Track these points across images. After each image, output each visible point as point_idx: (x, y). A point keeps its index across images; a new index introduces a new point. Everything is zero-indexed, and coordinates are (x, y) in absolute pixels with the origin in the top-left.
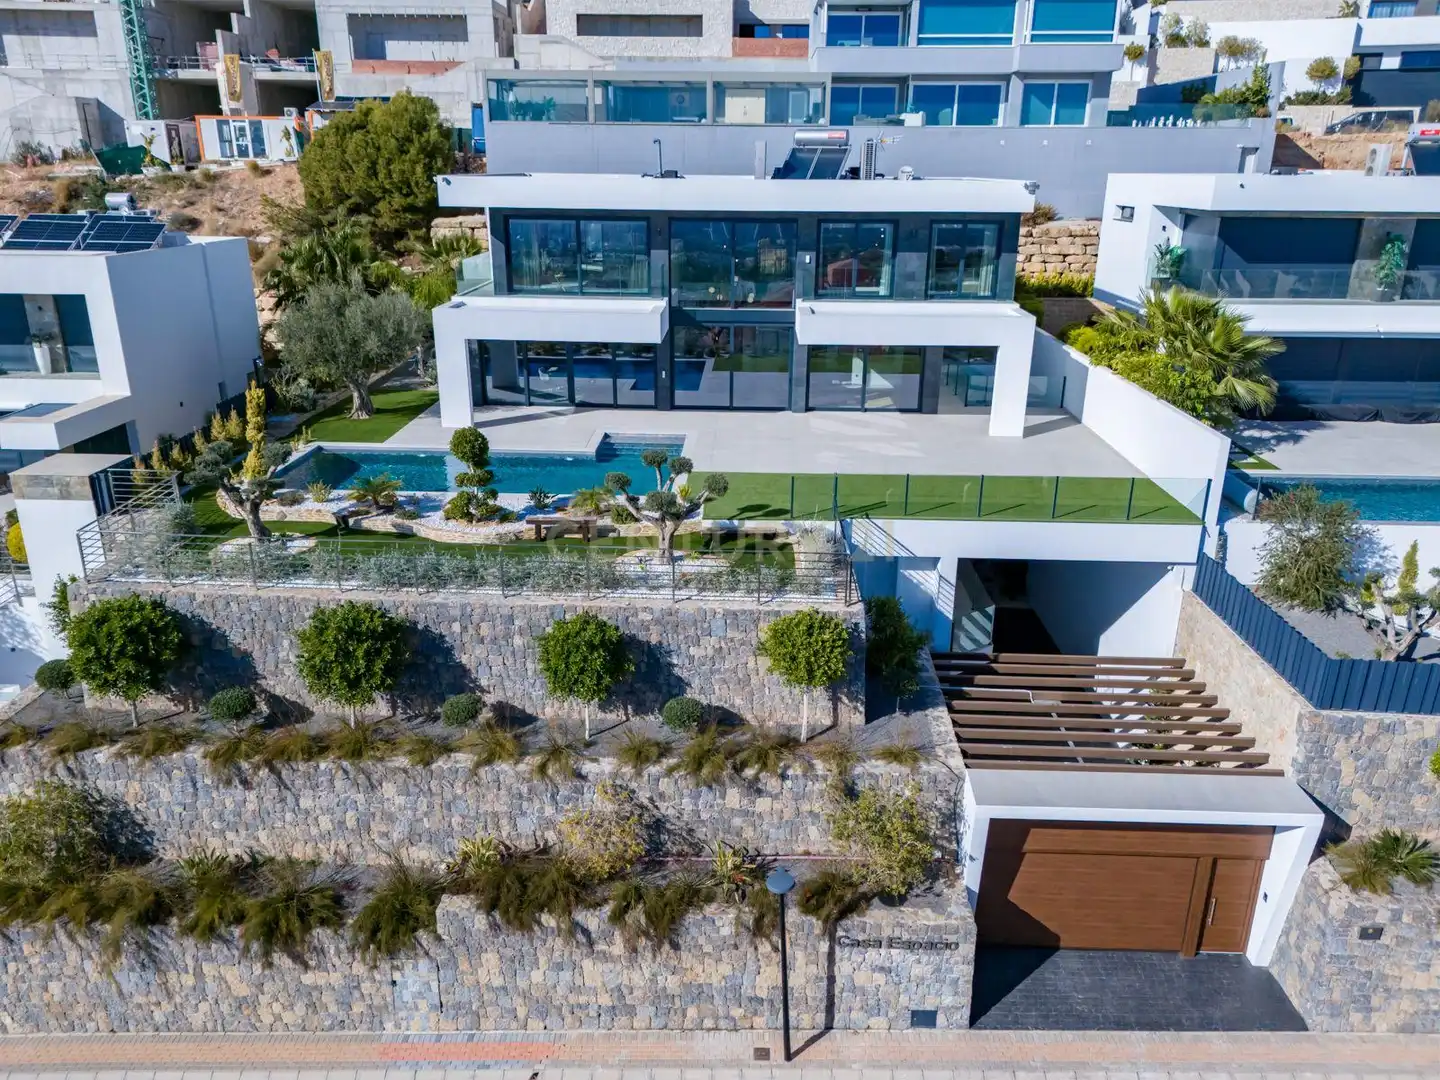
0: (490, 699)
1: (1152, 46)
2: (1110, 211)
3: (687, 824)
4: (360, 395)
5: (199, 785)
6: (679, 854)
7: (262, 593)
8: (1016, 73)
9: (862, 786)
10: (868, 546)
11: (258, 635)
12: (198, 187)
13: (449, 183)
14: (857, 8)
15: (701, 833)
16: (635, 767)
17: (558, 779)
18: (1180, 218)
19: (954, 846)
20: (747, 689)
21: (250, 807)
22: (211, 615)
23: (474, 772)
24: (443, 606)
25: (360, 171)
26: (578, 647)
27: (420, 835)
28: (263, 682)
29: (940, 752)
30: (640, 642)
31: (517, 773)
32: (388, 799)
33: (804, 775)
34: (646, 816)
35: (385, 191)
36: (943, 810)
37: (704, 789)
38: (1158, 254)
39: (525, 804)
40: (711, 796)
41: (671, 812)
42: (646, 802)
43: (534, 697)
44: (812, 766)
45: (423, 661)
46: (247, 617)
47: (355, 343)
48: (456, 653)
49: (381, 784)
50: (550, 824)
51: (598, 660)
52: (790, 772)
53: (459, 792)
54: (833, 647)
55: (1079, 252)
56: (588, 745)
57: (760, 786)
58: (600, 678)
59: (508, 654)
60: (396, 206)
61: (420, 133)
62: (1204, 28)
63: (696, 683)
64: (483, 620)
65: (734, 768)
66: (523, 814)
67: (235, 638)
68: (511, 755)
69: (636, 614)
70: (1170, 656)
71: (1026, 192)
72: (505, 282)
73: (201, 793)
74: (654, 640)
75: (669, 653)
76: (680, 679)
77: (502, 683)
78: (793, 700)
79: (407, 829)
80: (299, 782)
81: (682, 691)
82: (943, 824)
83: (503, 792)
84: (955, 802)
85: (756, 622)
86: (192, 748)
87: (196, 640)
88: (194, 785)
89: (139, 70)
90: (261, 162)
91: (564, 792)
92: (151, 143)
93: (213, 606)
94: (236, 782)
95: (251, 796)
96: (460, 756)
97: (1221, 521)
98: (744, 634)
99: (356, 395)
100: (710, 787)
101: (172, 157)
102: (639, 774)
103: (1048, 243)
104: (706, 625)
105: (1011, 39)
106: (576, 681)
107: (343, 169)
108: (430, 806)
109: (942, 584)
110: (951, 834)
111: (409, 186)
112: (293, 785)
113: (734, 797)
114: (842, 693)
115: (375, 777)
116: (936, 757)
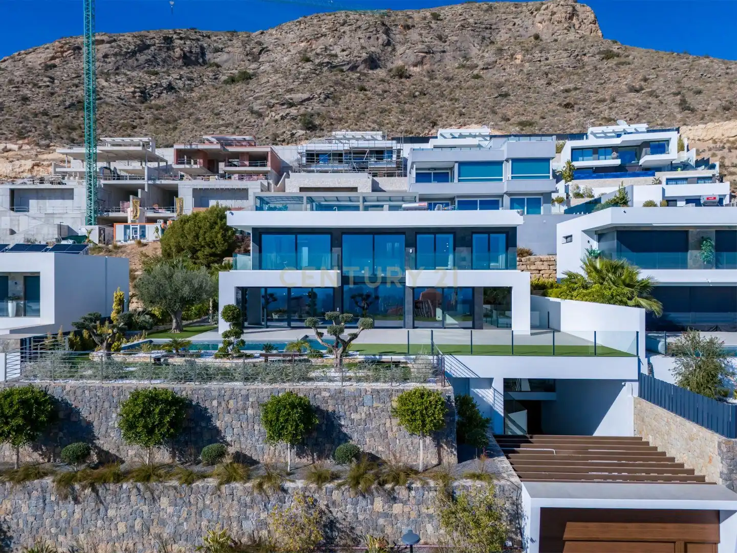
0: (231, 450)
1: (567, 198)
2: (560, 240)
3: (350, 524)
4: (177, 322)
5: (47, 501)
6: (344, 545)
7: (105, 386)
8: (506, 193)
9: (458, 493)
10: (453, 372)
11: (98, 411)
12: (110, 251)
13: (232, 214)
14: (429, 169)
15: (359, 530)
16: (317, 484)
17: (270, 492)
18: (596, 237)
19: (519, 538)
20: (386, 441)
21: (77, 516)
22: (73, 399)
23: (218, 488)
24: (207, 389)
25: (190, 238)
26: (285, 408)
27: (180, 535)
28: (97, 442)
29: (505, 475)
30: (322, 411)
31: (245, 488)
32: (163, 509)
33: (423, 487)
34: (324, 519)
35: (202, 247)
36: (511, 512)
37: (360, 498)
38: (588, 254)
39: (249, 511)
40: (364, 503)
41: (339, 515)
42: (324, 508)
43: (258, 449)
44: (427, 483)
45: (194, 425)
46: (93, 400)
47: (177, 291)
48: (213, 419)
49: (159, 498)
50: (264, 524)
51: (296, 415)
52: (414, 486)
53: (208, 502)
54: (436, 405)
55: (547, 268)
56: (289, 474)
57: (395, 495)
58: (297, 425)
59: (244, 420)
60: (206, 253)
61: (221, 220)
62: (591, 190)
63: (355, 436)
64: (231, 398)
65: (379, 484)
66: (247, 518)
67: (84, 413)
68: (242, 478)
69: (320, 393)
70: (633, 436)
71: (519, 215)
72: (258, 264)
73: (47, 508)
74: (330, 409)
75: (339, 418)
76: (345, 435)
77: (239, 439)
78: (414, 448)
79: (173, 530)
80: (109, 498)
81: (346, 441)
82: (511, 521)
83: (235, 502)
84: (517, 504)
85: (390, 396)
86: (47, 478)
87: (61, 415)
88: (44, 501)
89: (91, 213)
90: (143, 241)
91: (273, 501)
92: (90, 233)
93: (75, 393)
94: (70, 498)
95: (78, 509)
96: (210, 480)
97: (647, 356)
98: (384, 405)
99: (174, 321)
100: (364, 496)
101: (100, 241)
102: (320, 488)
103: (530, 265)
104: (361, 399)
105: (501, 180)
106: (283, 427)
107: (182, 237)
108: (189, 513)
109: (496, 394)
110: (517, 528)
111: (214, 244)
112: (105, 500)
113: (379, 504)
114: (443, 442)
115: (157, 493)
116: (503, 478)
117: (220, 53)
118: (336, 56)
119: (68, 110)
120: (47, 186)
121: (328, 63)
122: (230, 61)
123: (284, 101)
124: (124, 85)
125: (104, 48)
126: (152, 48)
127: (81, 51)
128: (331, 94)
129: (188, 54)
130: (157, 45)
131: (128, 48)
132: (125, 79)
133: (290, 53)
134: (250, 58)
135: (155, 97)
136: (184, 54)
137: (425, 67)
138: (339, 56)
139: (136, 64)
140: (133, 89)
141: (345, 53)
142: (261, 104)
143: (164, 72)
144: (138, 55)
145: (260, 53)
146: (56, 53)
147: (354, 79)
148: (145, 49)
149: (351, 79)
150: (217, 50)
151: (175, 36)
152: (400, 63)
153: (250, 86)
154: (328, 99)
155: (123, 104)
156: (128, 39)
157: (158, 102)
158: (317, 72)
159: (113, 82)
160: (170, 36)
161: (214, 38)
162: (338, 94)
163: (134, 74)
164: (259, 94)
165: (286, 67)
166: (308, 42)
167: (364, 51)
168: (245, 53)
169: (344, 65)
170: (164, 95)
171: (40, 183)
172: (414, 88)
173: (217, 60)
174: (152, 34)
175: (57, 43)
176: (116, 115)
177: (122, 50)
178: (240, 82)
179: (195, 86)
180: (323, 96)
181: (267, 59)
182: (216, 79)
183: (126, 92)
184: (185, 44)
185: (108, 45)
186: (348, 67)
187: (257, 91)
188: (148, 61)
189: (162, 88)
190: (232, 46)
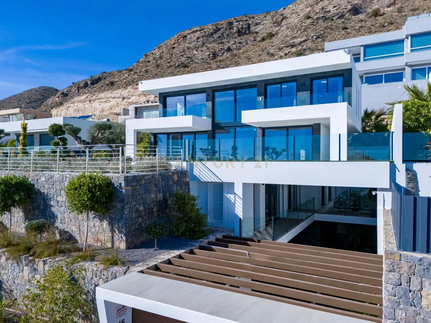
3: (10, 286)
8: (407, 65)
10: (201, 176)
13: (142, 83)
15: (15, 293)
30: (41, 193)
37: (16, 265)
40: (18, 270)
41: (5, 277)
52: (49, 260)
57: (36, 266)
74: (46, 192)
75: (50, 199)
76: (54, 214)
97: (407, 162)
100: (18, 264)
105: (404, 54)
113: (26, 272)
117: (258, 25)
118: (329, 11)
119: (176, 68)
120: (150, 104)
121: (323, 17)
122: (264, 29)
123: (289, 45)
124: (205, 52)
125: (198, 34)
126: (222, 30)
127: (187, 38)
128: (321, 35)
129: (241, 30)
130: (224, 28)
131: (209, 32)
132: (206, 49)
133: (300, 16)
134: (275, 25)
135: (220, 56)
136: (239, 30)
137: (397, 6)
138: (331, 11)
139: (213, 39)
140: (209, 53)
141: (336, 8)
142: (275, 49)
143: (226, 42)
144: (214, 35)
145: (282, 21)
146: (175, 41)
147: (340, 23)
148: (218, 31)
149: (337, 24)
150: (257, 24)
151: (234, 21)
152: (377, 7)
153: (272, 41)
154: (319, 39)
155: (203, 62)
156: (210, 28)
157: (221, 58)
158: (315, 24)
159: (200, 51)
160: (231, 21)
161: (256, 18)
162: (326, 34)
163: (211, 45)
164: (275, 44)
165: (295, 24)
166: (312, 7)
167: (350, 4)
168: (273, 22)
169: (335, 16)
170: (225, 54)
171: (148, 103)
172: (385, 21)
173: (257, 30)
174: (222, 22)
175: (176, 36)
176: (198, 68)
177: (206, 34)
178: (267, 40)
179: (243, 46)
180: (315, 37)
181: (286, 23)
182: (255, 40)
183: (205, 55)
184: (239, 24)
185: (199, 32)
186: (337, 17)
187: (274, 42)
188: (219, 37)
189: (224, 51)
190: (266, 20)
